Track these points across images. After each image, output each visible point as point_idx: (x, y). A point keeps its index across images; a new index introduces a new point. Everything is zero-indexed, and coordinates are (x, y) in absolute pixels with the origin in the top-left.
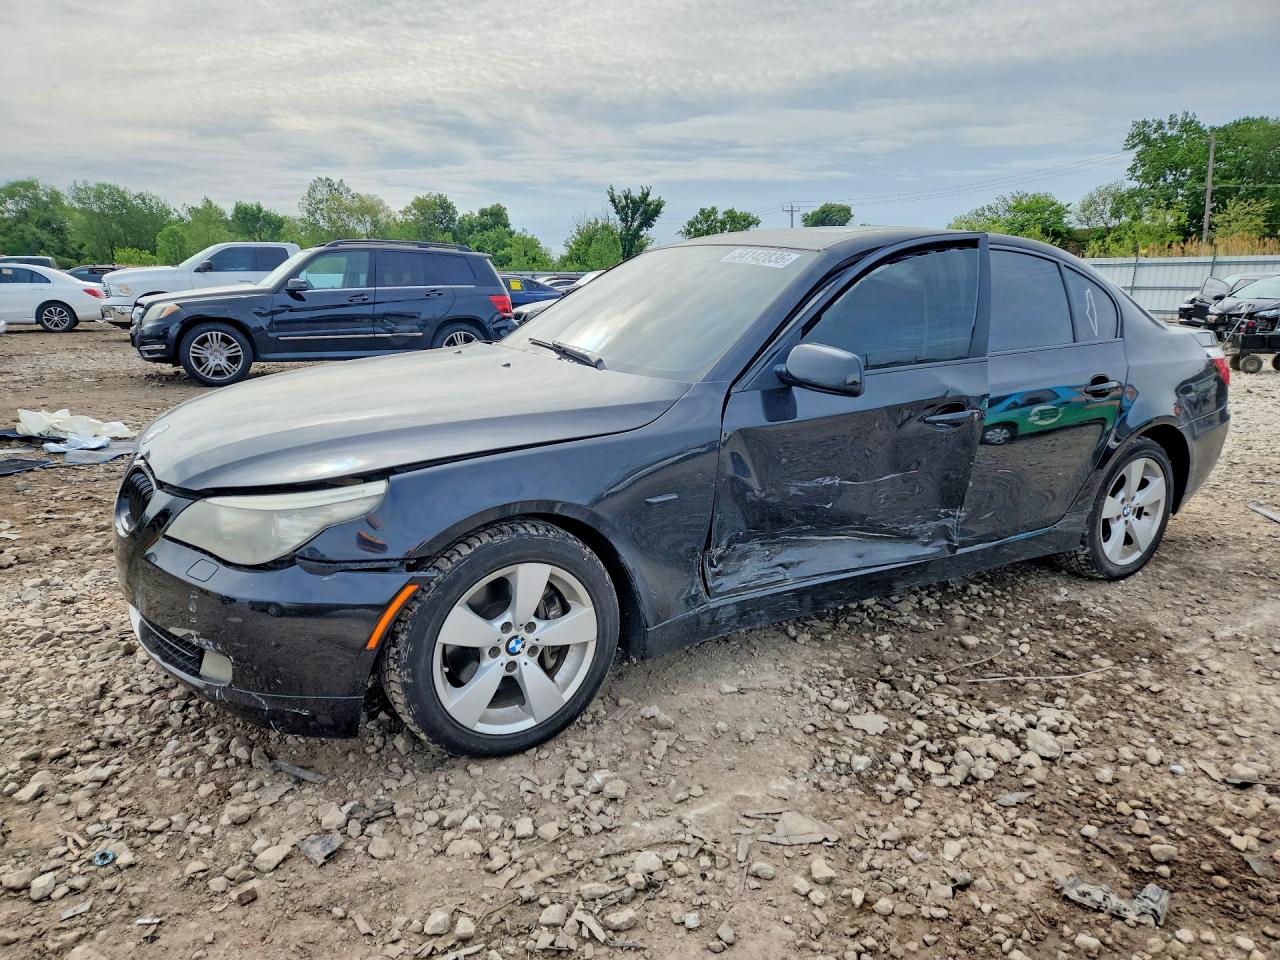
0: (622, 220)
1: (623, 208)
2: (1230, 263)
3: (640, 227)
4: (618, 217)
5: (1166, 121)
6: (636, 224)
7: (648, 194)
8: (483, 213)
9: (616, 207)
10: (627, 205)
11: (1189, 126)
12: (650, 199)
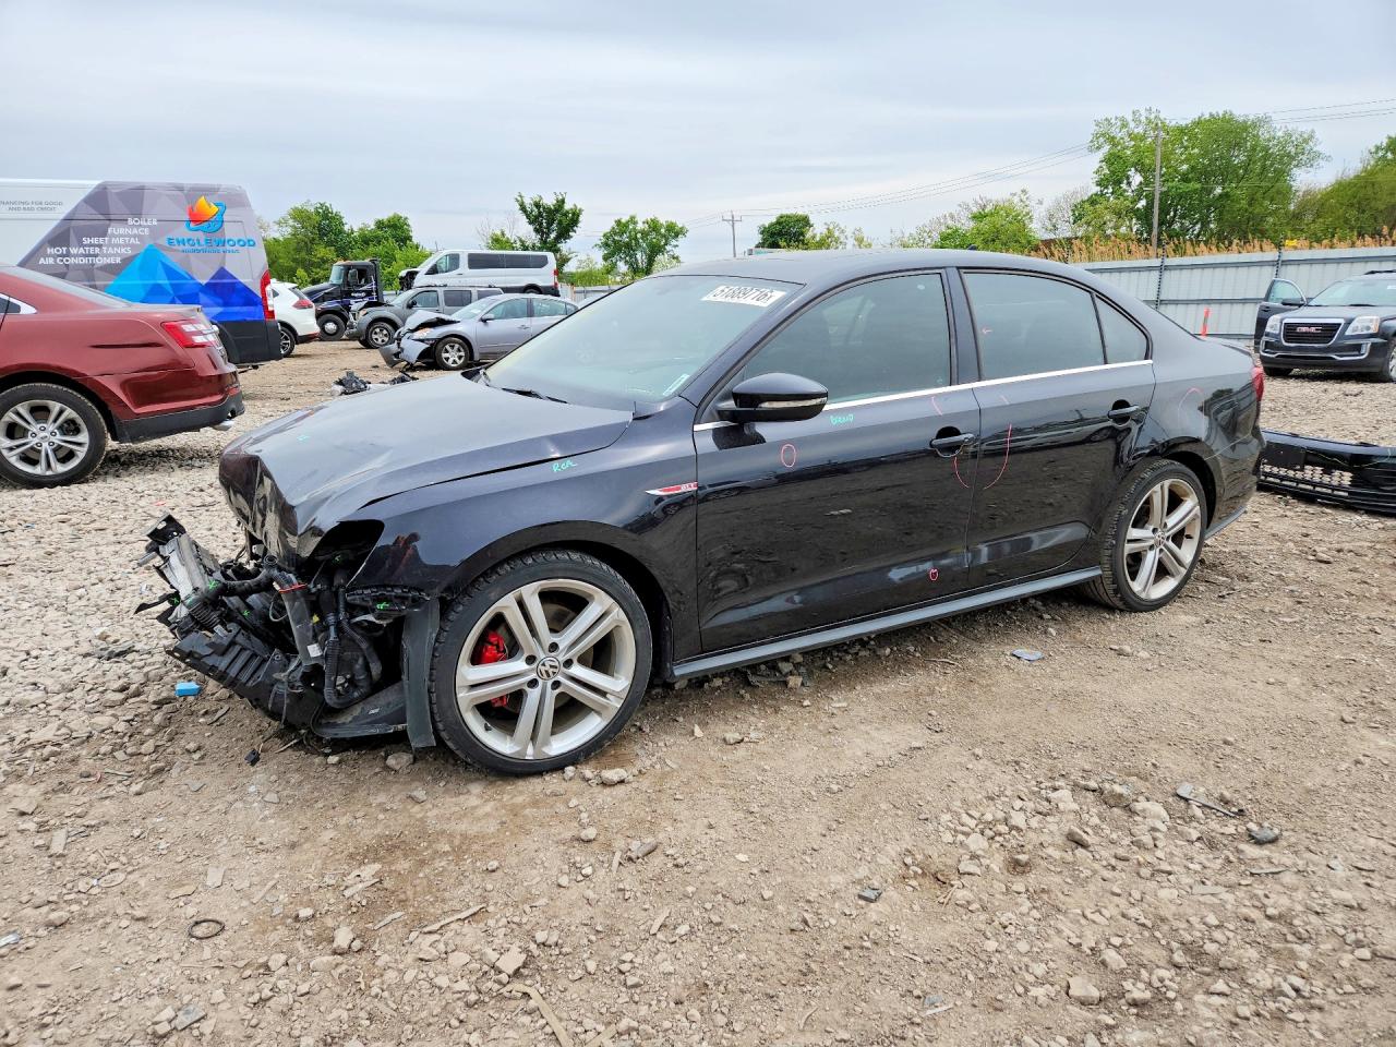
0: (537, 231)
1: (536, 217)
2: (1181, 267)
3: (557, 239)
4: (531, 228)
5: (1129, 118)
6: (553, 236)
7: (563, 201)
8: (380, 225)
9: (528, 217)
10: (540, 214)
11: (1157, 126)
12: (567, 207)
